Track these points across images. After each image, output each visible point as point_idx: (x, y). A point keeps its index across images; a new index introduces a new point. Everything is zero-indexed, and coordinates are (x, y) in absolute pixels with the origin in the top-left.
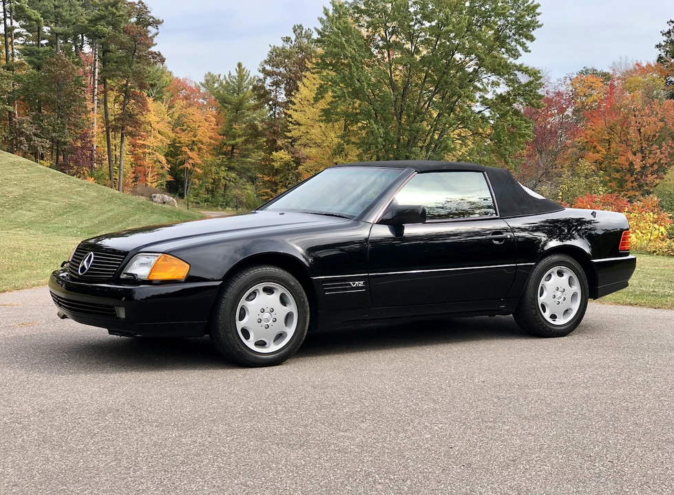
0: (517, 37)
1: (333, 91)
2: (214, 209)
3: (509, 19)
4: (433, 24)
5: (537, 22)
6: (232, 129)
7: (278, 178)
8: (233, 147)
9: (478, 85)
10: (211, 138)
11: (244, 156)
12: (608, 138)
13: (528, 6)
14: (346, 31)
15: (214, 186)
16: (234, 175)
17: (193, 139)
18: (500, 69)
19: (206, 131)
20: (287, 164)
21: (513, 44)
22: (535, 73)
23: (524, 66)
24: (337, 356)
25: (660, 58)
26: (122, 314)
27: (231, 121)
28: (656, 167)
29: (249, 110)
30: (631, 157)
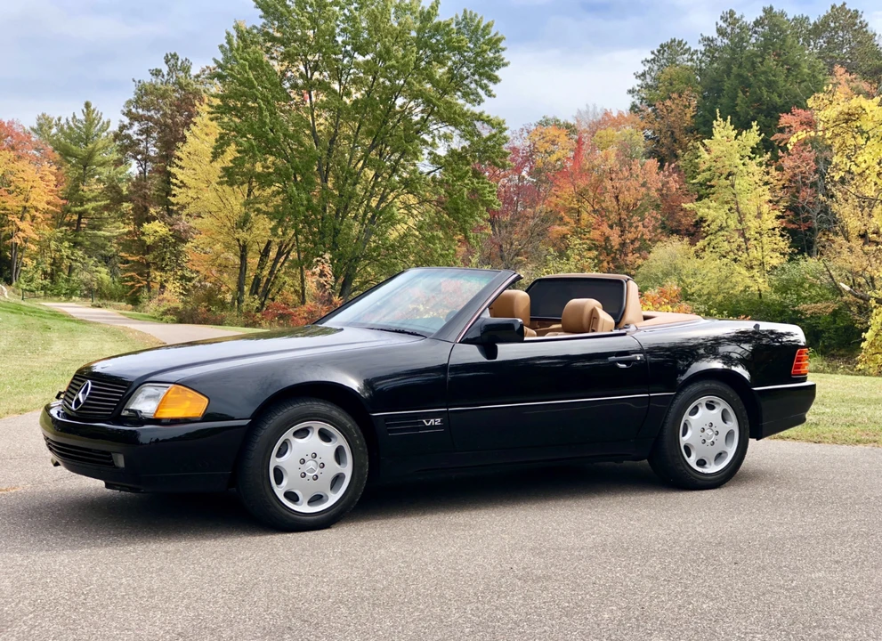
0: (476, 77)
1: (237, 144)
2: (56, 299)
3: (466, 54)
5: (502, 60)
6: (78, 191)
7: (150, 257)
8: (81, 215)
9: (425, 137)
10: (48, 203)
11: (94, 228)
12: (577, 206)
13: (490, 40)
14: (257, 65)
15: (54, 268)
16: (80, 253)
17: (24, 203)
18: (453, 118)
19: (43, 193)
20: (163, 239)
21: (473, 86)
22: (499, 124)
23: (485, 114)
25: (634, 108)
26: (120, 462)
27: (78, 179)
28: (637, 244)
29: (102, 165)
30: (607, 231)
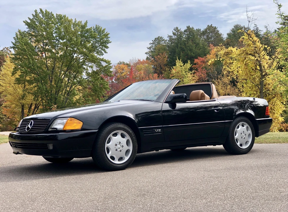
0: (101, 47)
1: (21, 70)
3: (97, 39)
4: (64, 41)
5: (109, 41)
9: (84, 67)
13: (105, 34)
14: (27, 44)
18: (94, 60)
21: (100, 50)
22: (109, 62)
23: (104, 59)
25: (147, 58)
26: (51, 147)
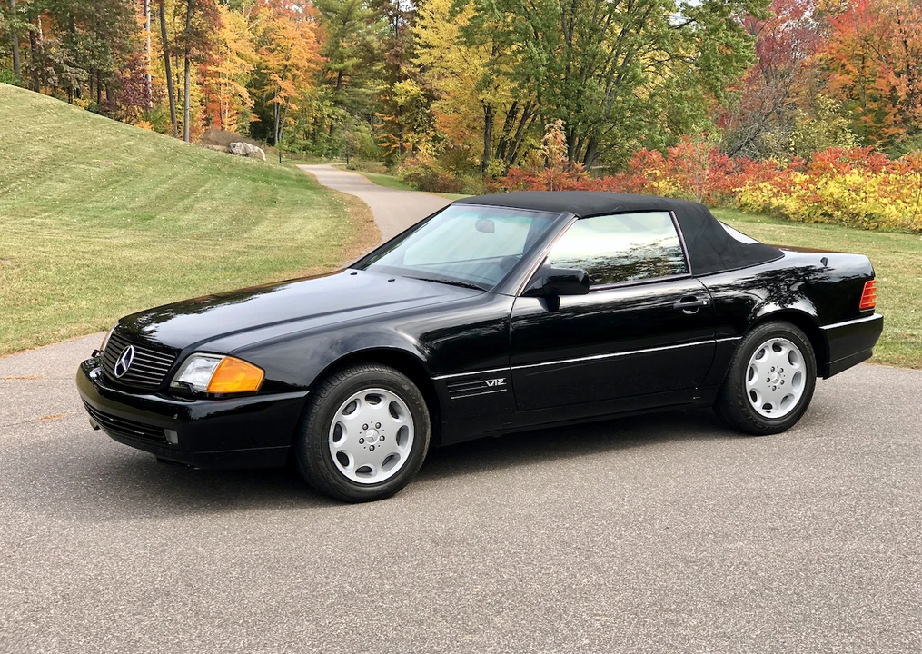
1: (476, 2)
2: (317, 159)
6: (338, 47)
7: (402, 119)
8: (341, 72)
10: (309, 61)
11: (356, 85)
12: (861, 53)
15: (316, 127)
16: (342, 111)
17: (285, 62)
19: (303, 51)
20: (415, 99)
24: (469, 477)
26: (173, 438)
27: (337, 35)
29: (361, 20)
30: (894, 80)
